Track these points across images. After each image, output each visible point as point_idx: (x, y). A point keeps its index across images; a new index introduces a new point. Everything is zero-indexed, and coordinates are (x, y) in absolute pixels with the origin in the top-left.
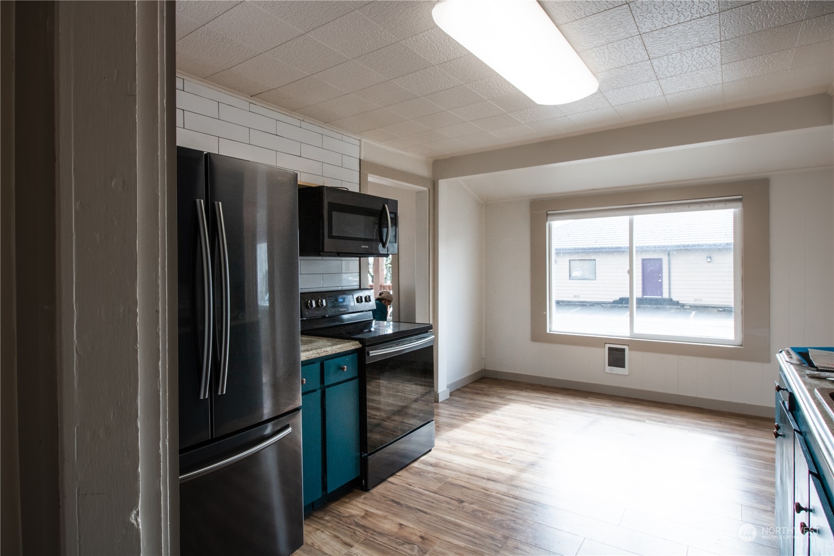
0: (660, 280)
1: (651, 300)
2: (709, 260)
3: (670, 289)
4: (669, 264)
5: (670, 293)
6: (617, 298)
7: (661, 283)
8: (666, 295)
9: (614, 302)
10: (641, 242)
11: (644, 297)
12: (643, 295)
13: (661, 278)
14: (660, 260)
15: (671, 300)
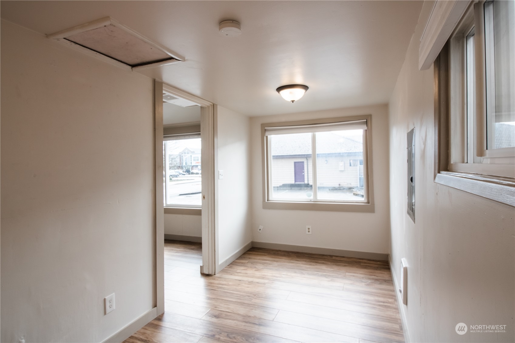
0: (303, 174)
1: (298, 185)
2: (326, 162)
3: (308, 178)
4: (307, 165)
5: (308, 180)
6: (281, 184)
7: (304, 175)
8: (306, 182)
9: (280, 187)
10: (293, 152)
11: (296, 183)
12: (295, 181)
13: (304, 172)
14: (303, 162)
15: (308, 184)
